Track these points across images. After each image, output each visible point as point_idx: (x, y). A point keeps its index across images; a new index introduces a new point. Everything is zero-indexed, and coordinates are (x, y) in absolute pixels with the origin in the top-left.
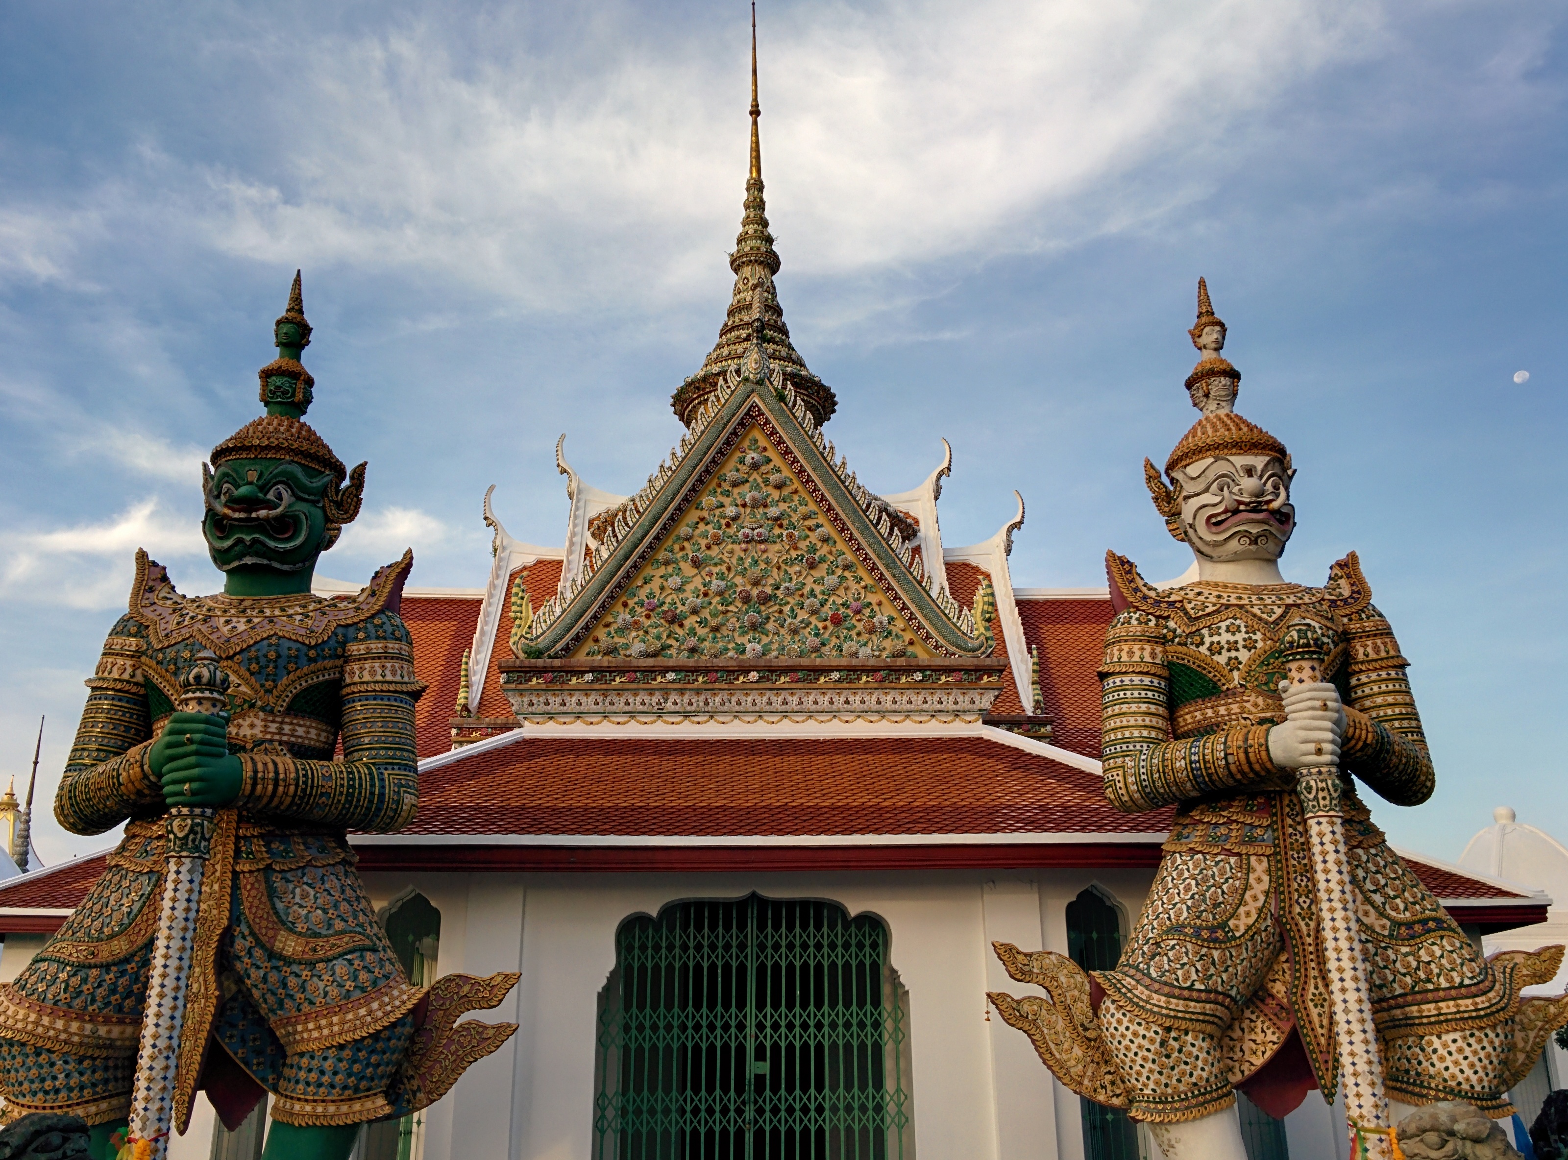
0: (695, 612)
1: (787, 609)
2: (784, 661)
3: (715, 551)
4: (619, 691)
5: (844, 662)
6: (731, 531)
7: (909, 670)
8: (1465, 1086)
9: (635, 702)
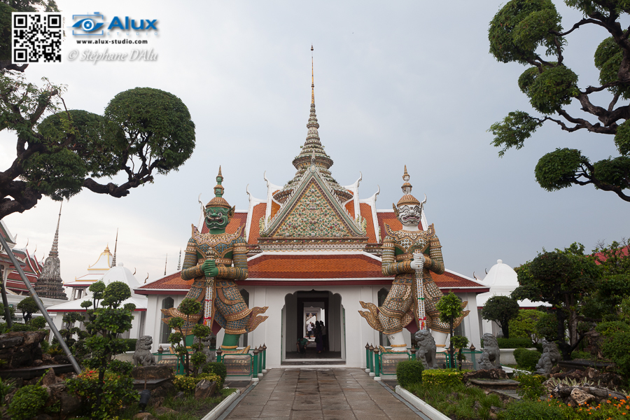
0: (300, 226)
1: (320, 225)
2: (319, 237)
3: (304, 212)
4: (284, 244)
5: (333, 237)
6: (308, 207)
7: (347, 239)
9: (287, 247)
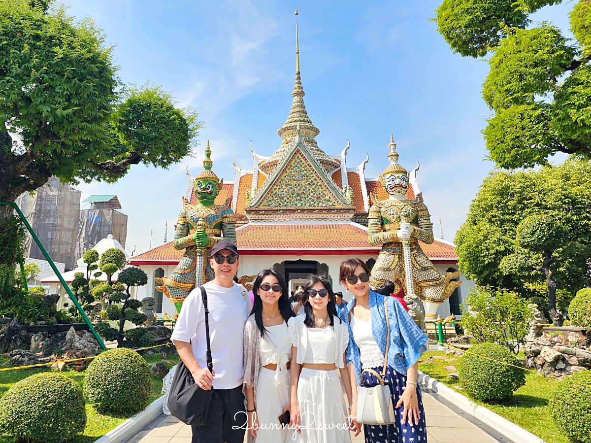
1: (306, 195)
2: (305, 207)
4: (270, 215)
6: (294, 178)
7: (334, 210)
8: (434, 297)
9: (274, 217)
